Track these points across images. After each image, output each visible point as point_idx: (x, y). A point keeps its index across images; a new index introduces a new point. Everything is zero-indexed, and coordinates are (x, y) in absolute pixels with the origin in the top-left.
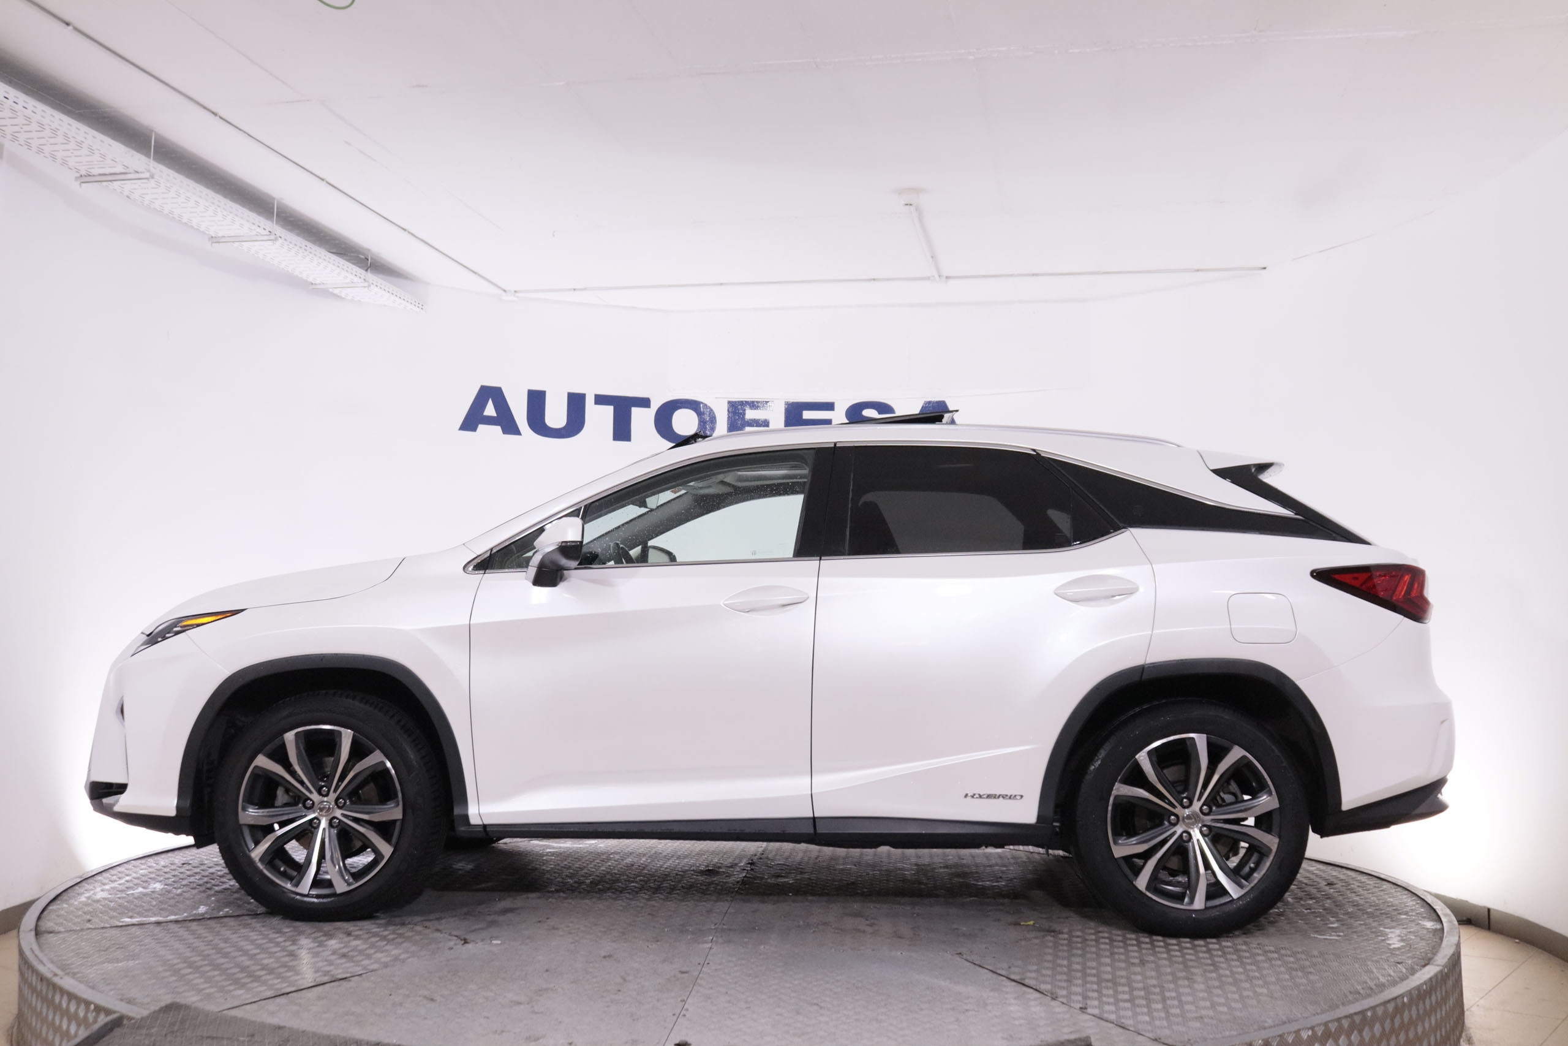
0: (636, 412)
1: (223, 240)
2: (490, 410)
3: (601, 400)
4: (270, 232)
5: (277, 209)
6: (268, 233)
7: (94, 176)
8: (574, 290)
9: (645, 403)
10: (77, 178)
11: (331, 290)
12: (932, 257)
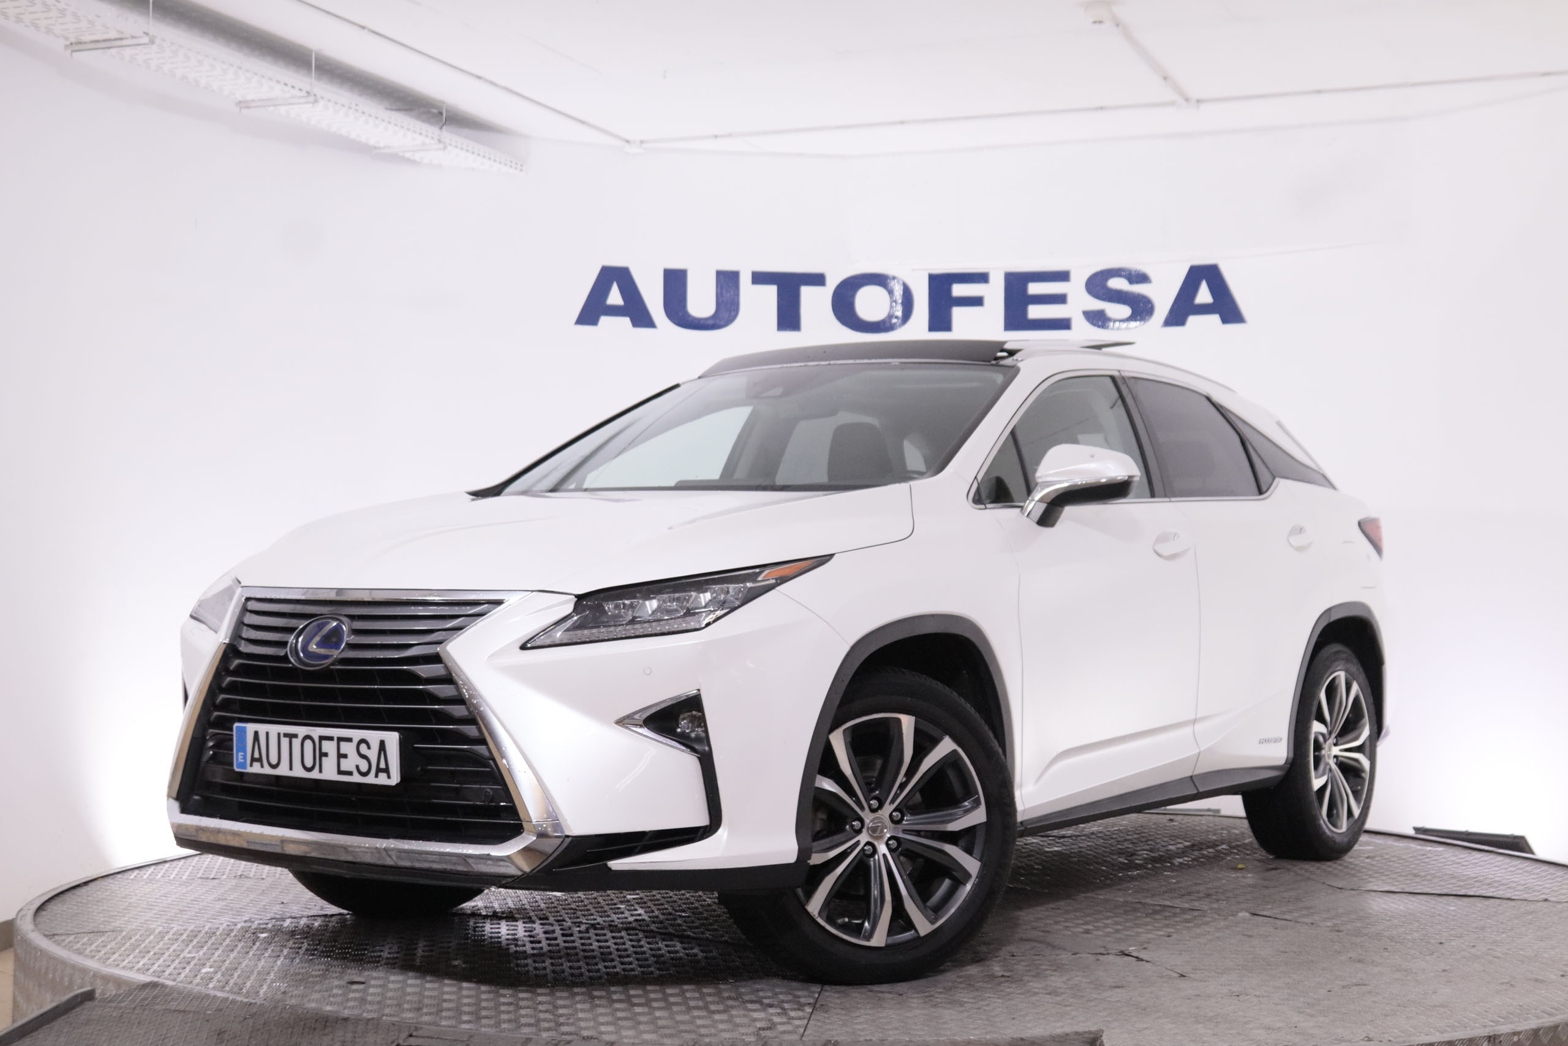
0: (807, 293)
1: (253, 104)
2: (615, 297)
3: (760, 278)
4: (308, 92)
5: (316, 59)
6: (306, 94)
7: (85, 43)
8: (716, 137)
9: (818, 280)
10: (66, 46)
11: (401, 154)
12: (1165, 78)
